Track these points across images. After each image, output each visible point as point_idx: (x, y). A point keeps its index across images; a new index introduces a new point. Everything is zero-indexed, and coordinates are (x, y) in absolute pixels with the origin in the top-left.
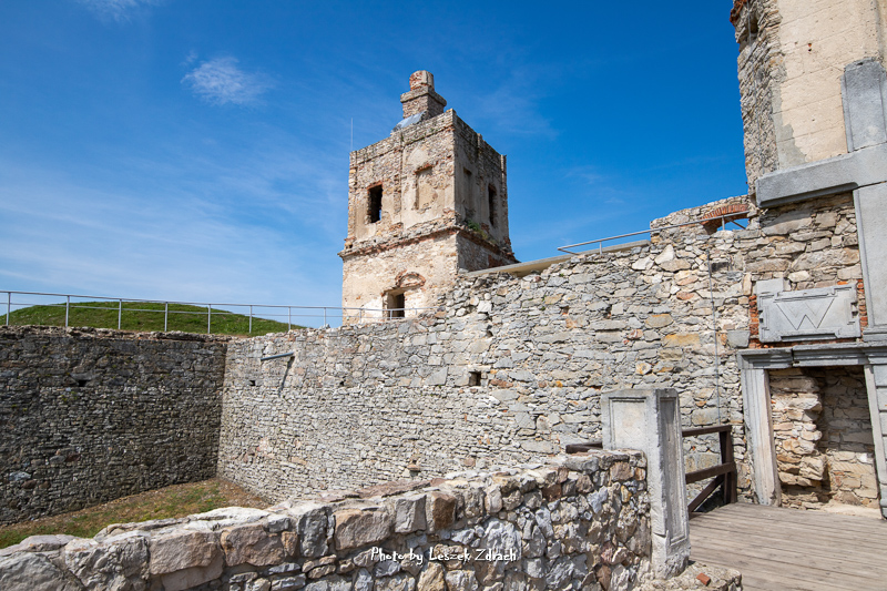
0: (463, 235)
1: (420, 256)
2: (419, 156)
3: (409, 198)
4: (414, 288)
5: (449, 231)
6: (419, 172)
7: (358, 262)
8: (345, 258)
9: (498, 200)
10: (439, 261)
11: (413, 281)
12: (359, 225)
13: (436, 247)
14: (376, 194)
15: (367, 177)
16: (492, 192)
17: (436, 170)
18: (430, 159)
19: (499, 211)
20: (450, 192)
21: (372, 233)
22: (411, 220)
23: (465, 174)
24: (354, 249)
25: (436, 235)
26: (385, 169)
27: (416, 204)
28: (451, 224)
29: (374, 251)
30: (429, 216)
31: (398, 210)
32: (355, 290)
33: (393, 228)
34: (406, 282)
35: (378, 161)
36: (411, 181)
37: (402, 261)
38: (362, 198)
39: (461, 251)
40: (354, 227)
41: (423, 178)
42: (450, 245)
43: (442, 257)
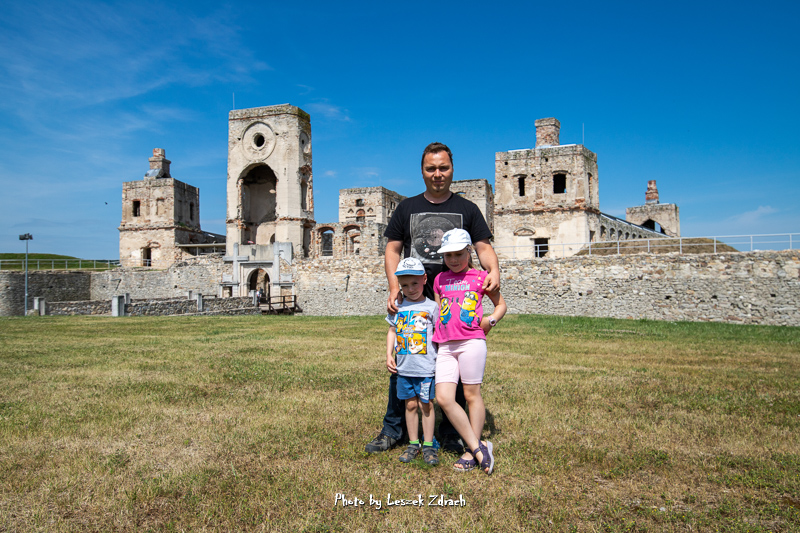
0: (177, 229)
1: (159, 235)
2: (158, 193)
3: (153, 210)
4: (156, 248)
5: (172, 228)
6: (158, 200)
7: (128, 233)
8: (121, 231)
9: (195, 208)
10: (167, 239)
11: (156, 245)
12: (128, 216)
13: (166, 233)
14: (137, 204)
15: (132, 195)
16: (192, 205)
17: (166, 201)
18: (164, 196)
19: (195, 213)
20: (172, 212)
21: (135, 221)
22: (154, 219)
23: (179, 202)
24: (126, 227)
25: (166, 229)
26: (142, 194)
27: (157, 213)
28: (173, 225)
29: (136, 230)
30: (162, 219)
31: (148, 214)
32: (127, 245)
33: (146, 221)
34: (152, 245)
35: (138, 190)
36: (154, 203)
37: (151, 236)
38: (129, 205)
39: (176, 235)
40: (125, 217)
41: (160, 203)
42: (172, 233)
43: (169, 237)
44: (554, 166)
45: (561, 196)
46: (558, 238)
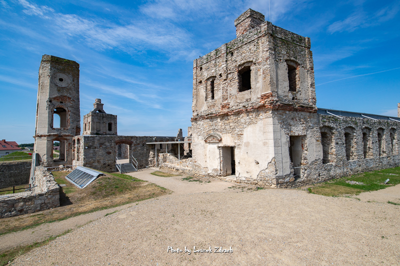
2: (89, 120)
3: (88, 128)
15: (85, 121)
19: (113, 127)
20: (91, 128)
22: (88, 132)
23: (98, 123)
36: (88, 124)
38: (84, 126)
44: (238, 59)
45: (246, 94)
46: (243, 147)
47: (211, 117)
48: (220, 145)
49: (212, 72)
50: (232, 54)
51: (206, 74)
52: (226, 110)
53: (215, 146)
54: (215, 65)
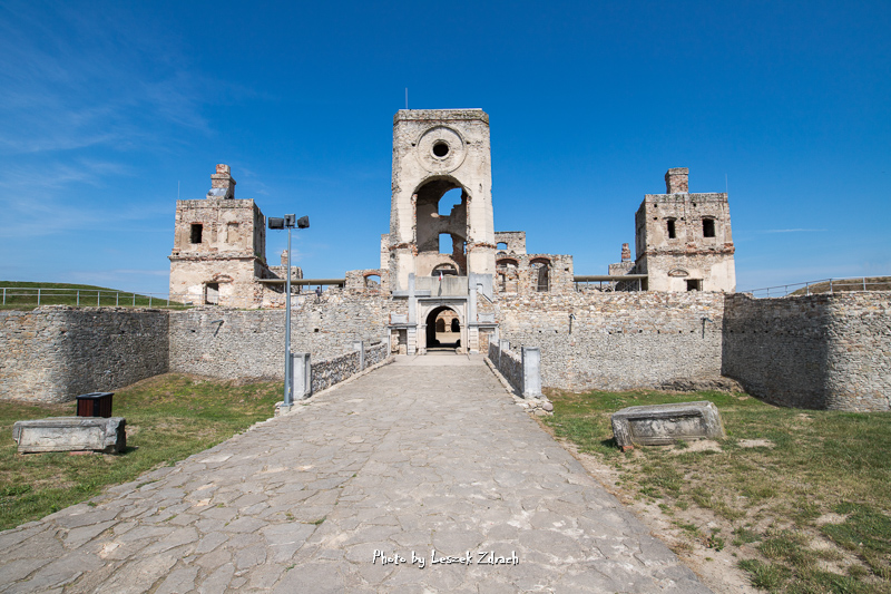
0: (256, 260)
1: (230, 267)
2: (230, 216)
3: (222, 236)
4: (226, 282)
5: (250, 258)
6: (229, 224)
7: (184, 264)
8: (172, 260)
9: (263, 239)
10: (243, 271)
11: (226, 279)
12: (183, 243)
13: (241, 265)
14: (197, 228)
15: (191, 217)
16: (262, 235)
17: (241, 226)
18: (238, 220)
20: (251, 240)
21: (194, 249)
22: (224, 248)
23: (255, 229)
24: (181, 256)
25: (242, 259)
26: (205, 216)
27: (227, 240)
28: (252, 255)
29: (197, 259)
30: (235, 248)
31: (215, 241)
32: (181, 279)
33: (211, 250)
34: (220, 279)
35: (199, 211)
36: (224, 227)
37: (218, 268)
38: (187, 229)
39: (256, 268)
40: (179, 243)
41: (232, 228)
42: (250, 265)
43: (246, 270)
44: (702, 211)
45: (711, 239)
46: (711, 280)
47: (675, 254)
48: (687, 278)
49: (672, 213)
50: (695, 205)
51: (663, 213)
52: (693, 250)
53: (682, 279)
54: (675, 208)
